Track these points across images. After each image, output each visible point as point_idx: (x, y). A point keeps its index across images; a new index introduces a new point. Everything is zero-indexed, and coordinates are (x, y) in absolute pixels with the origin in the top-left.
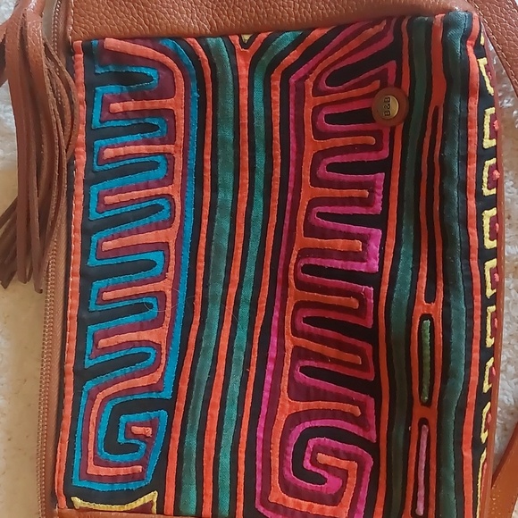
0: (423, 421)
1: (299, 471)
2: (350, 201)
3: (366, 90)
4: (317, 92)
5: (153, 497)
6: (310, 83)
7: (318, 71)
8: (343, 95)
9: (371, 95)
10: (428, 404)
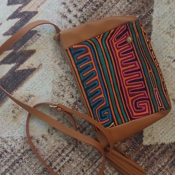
0: (156, 90)
1: (137, 108)
2: (129, 58)
3: (124, 38)
4: (115, 42)
5: (113, 123)
6: (113, 41)
7: (114, 38)
8: (120, 40)
9: (125, 39)
10: (155, 87)
